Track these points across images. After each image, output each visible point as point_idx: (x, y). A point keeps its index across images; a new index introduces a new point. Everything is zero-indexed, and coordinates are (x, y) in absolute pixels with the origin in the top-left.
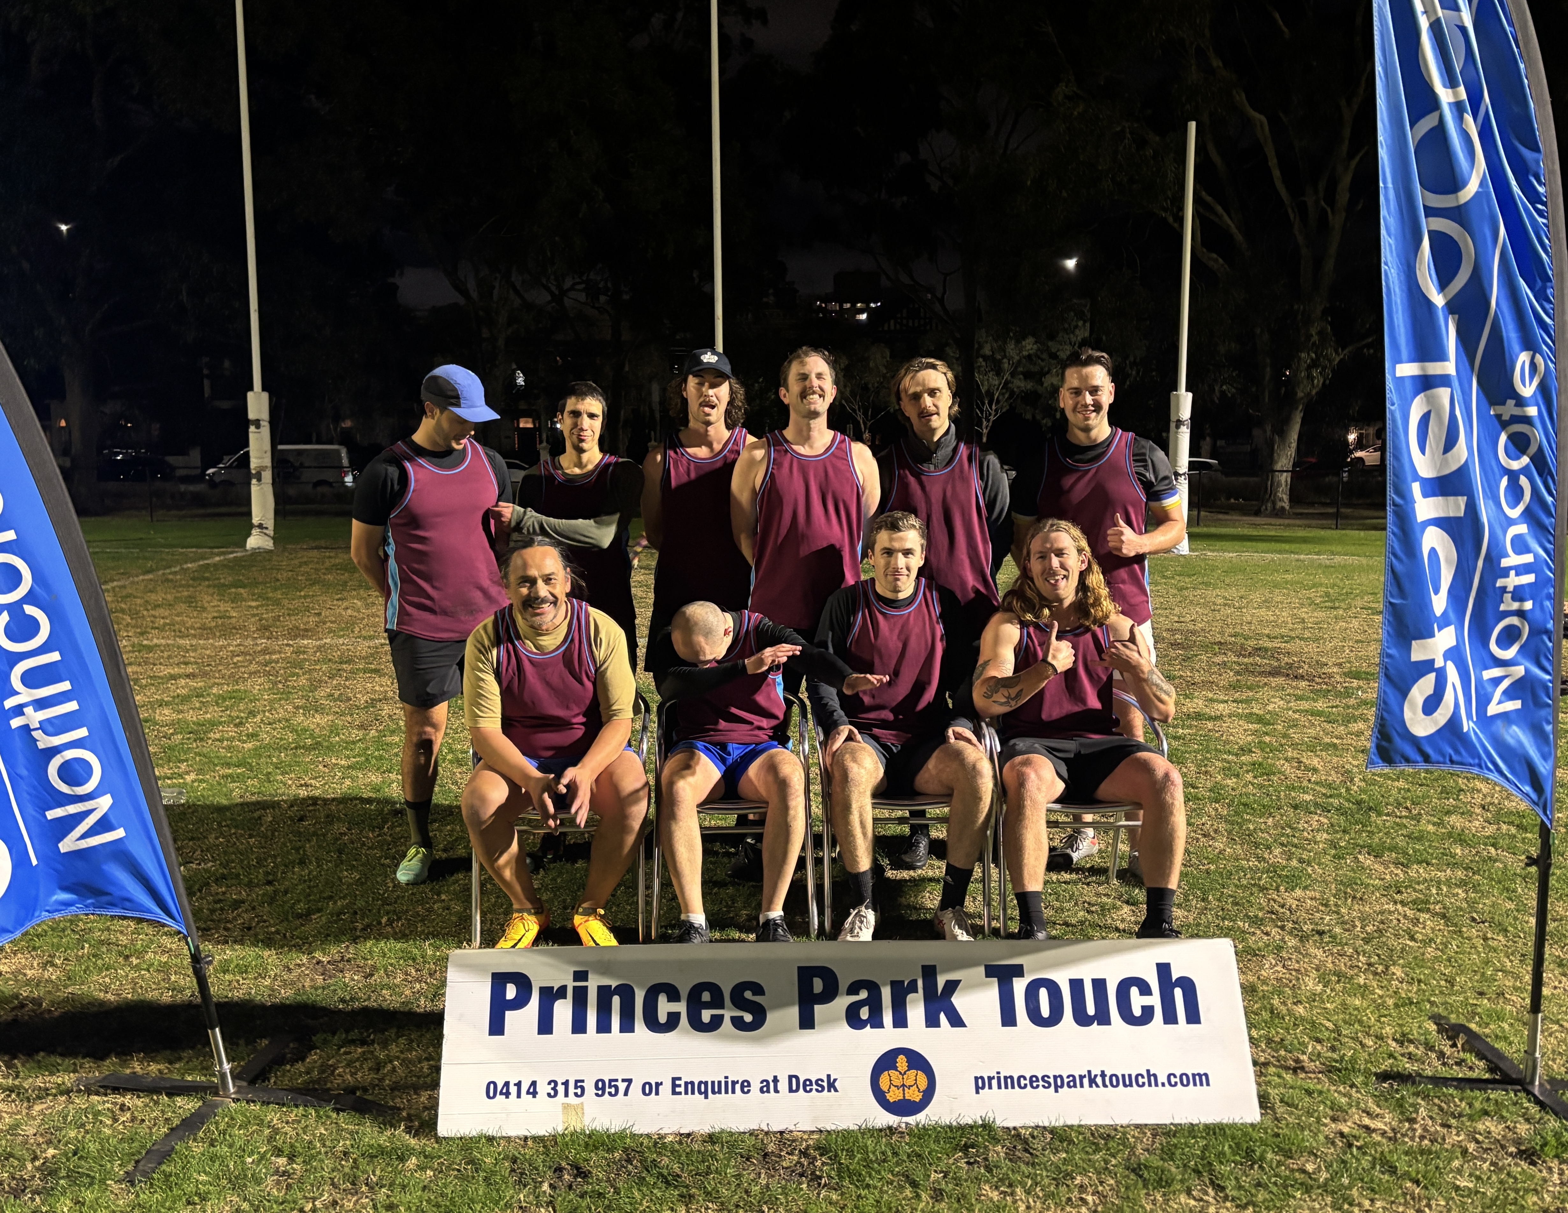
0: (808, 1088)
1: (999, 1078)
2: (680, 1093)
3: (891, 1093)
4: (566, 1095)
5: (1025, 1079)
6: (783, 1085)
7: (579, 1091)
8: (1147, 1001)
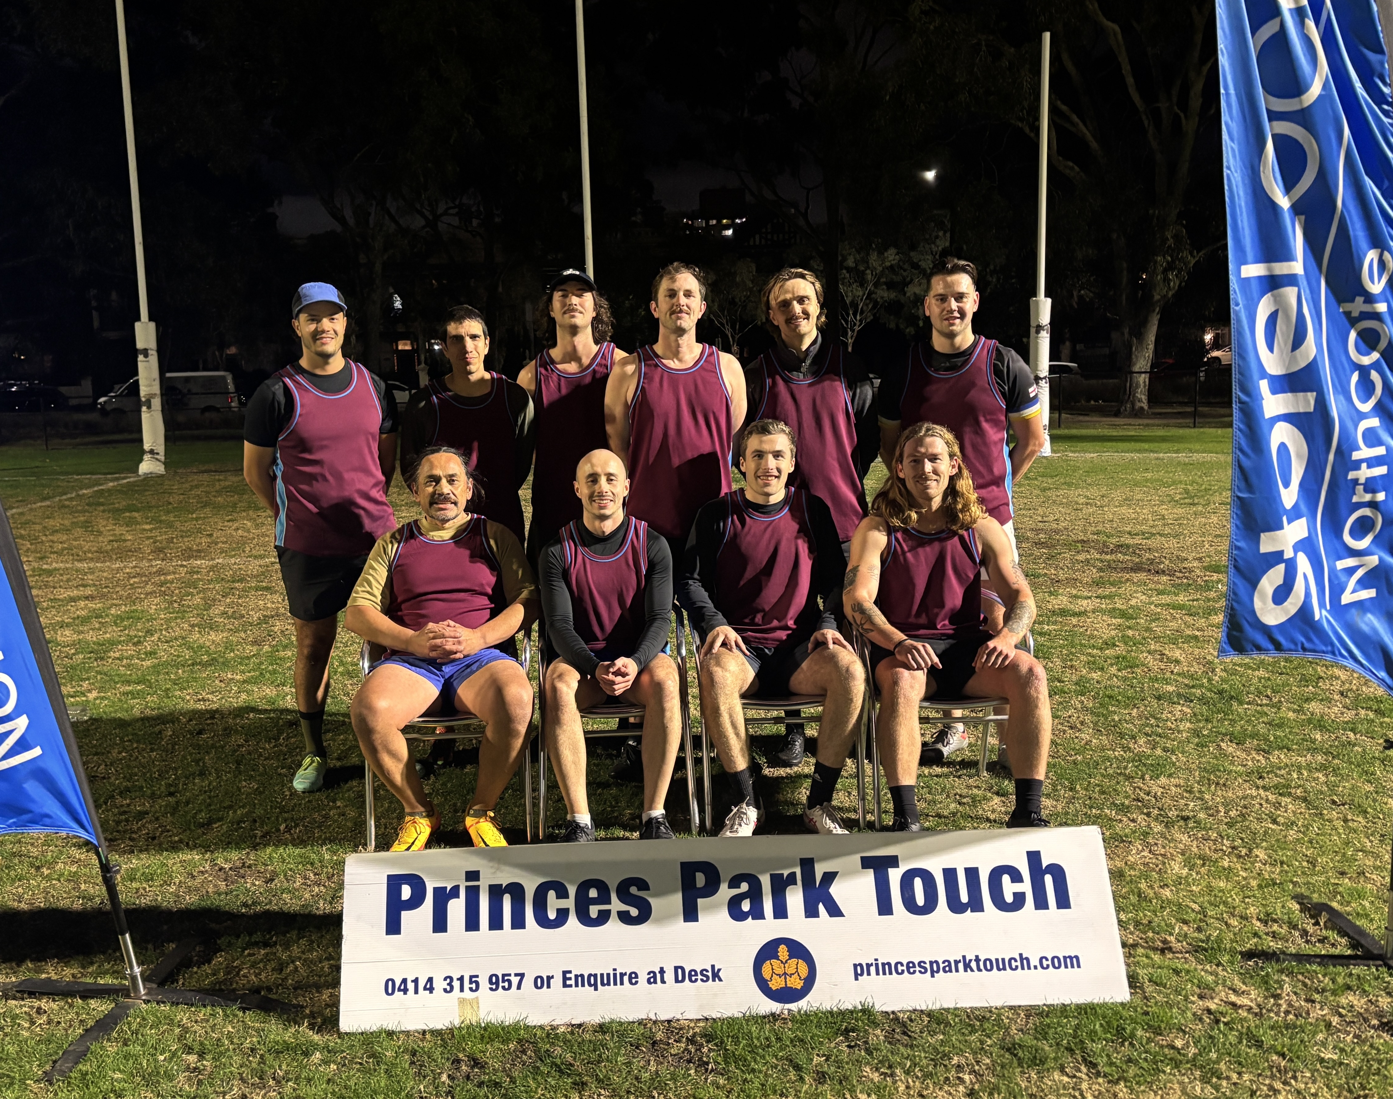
0: (693, 978)
1: (877, 965)
2: (570, 986)
3: (773, 982)
4: (462, 990)
5: (902, 965)
6: (670, 976)
7: (474, 986)
8: (1018, 887)
